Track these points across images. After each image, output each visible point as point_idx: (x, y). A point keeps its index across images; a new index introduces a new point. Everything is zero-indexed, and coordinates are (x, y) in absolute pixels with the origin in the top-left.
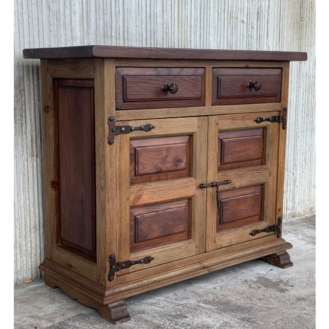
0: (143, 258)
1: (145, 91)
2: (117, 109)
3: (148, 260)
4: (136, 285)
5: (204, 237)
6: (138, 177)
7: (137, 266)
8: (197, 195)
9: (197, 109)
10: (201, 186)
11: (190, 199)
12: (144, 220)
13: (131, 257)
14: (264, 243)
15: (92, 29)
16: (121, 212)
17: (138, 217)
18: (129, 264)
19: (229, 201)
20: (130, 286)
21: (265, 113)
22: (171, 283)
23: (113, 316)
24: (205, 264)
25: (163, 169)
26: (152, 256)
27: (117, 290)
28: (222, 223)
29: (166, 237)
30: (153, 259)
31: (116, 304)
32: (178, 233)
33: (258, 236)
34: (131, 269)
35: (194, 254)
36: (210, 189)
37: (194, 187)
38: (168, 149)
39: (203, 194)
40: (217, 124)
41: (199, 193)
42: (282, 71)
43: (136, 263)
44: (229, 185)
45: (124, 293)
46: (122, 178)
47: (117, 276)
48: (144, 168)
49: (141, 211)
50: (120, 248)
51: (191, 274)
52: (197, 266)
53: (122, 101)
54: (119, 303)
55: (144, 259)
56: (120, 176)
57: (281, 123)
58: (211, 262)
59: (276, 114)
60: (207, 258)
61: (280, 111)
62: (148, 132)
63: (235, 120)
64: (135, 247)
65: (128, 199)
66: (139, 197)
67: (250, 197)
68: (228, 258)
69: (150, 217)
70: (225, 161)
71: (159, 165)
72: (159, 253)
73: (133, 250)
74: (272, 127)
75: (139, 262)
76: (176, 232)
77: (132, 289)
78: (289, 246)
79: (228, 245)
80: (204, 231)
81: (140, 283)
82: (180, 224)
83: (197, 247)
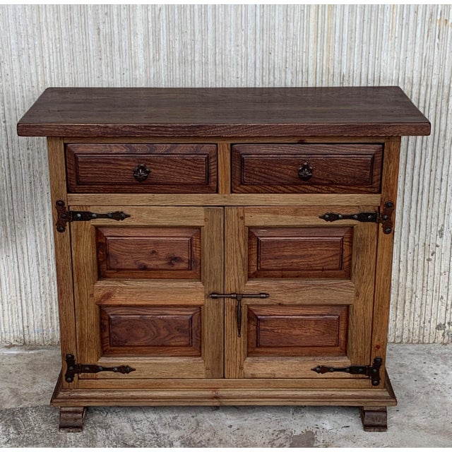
0: (117, 365)
1: (108, 173)
2: (69, 191)
3: (125, 369)
4: (103, 394)
5: (221, 359)
6: (112, 271)
7: (108, 373)
8: (206, 305)
9: (203, 197)
11: (200, 307)
12: (120, 322)
13: (99, 361)
15: (163, 53)
16: (82, 309)
17: (111, 317)
18: (95, 369)
20: (94, 394)
23: (62, 422)
24: (221, 393)
25: (149, 267)
26: (133, 366)
27: (76, 394)
28: (256, 347)
29: (159, 347)
30: (134, 370)
31: (71, 409)
34: (100, 374)
35: (202, 376)
37: (201, 295)
38: (156, 243)
39: (218, 305)
40: (242, 218)
41: (210, 303)
42: (383, 147)
43: (105, 369)
44: (268, 300)
45: (81, 400)
46: (82, 270)
47: (79, 379)
48: (118, 262)
49: (119, 311)
50: (82, 350)
51: (189, 400)
52: (209, 393)
54: (75, 409)
55: (118, 368)
56: (78, 269)
57: (381, 225)
58: (230, 392)
60: (226, 386)
62: (120, 221)
63: (278, 214)
64: (111, 350)
65: (92, 295)
66: (108, 296)
68: (266, 394)
69: (129, 320)
70: (263, 267)
71: (143, 261)
72: (143, 365)
73: (104, 353)
75: (111, 369)
76: (173, 344)
77: (96, 398)
79: (267, 376)
80: (220, 352)
81: (109, 394)
82: (180, 337)
83: (207, 369)
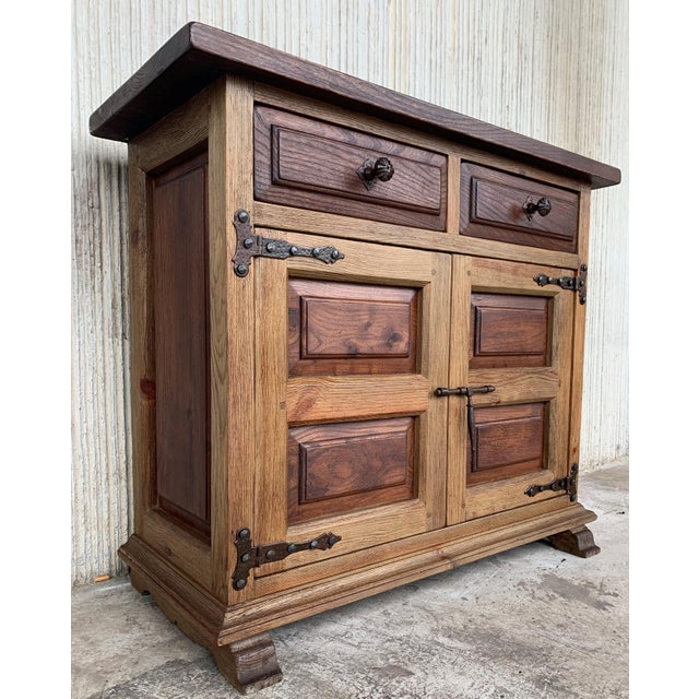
0: (316, 536)
1: (323, 168)
2: (256, 199)
3: (327, 541)
4: (299, 597)
5: (443, 496)
6: (307, 361)
7: (303, 556)
8: (429, 410)
9: (430, 234)
10: (439, 394)
11: (415, 418)
12: (319, 454)
13: (289, 534)
14: (550, 511)
16: (266, 432)
17: (306, 446)
18: (283, 550)
19: (490, 429)
20: (284, 601)
21: (553, 269)
22: (377, 591)
23: (242, 673)
24: (446, 550)
25: (361, 351)
26: (337, 534)
27: (254, 610)
28: (478, 470)
29: (367, 493)
30: (339, 539)
31: (249, 642)
32: (390, 486)
33: (539, 496)
34: (289, 561)
35: (423, 529)
36: (454, 400)
37: (425, 393)
38: (372, 311)
39: (441, 408)
40: (469, 273)
41: (433, 405)
42: (579, 198)
43: (300, 547)
44: (489, 396)
45: (269, 618)
46: (270, 355)
47: (256, 578)
48: (320, 342)
49: (314, 436)
50: (263, 516)
51: (418, 571)
52: (431, 554)
53: (268, 182)
54: (256, 639)
55: (318, 540)
56: (264, 353)
57: (578, 293)
58: (456, 546)
59: (569, 274)
60: (448, 539)
61: (575, 270)
62: (330, 265)
63: (501, 271)
64: (299, 513)
65: (283, 405)
66: (309, 404)
67: (527, 423)
68: (489, 538)
69: (332, 448)
70: (483, 349)
71: (354, 341)
72: (351, 527)
73: (293, 519)
74: (564, 297)
75: (308, 546)
76: (387, 482)
77: (289, 607)
78: (591, 516)
79: (487, 512)
80: (443, 484)
81: (306, 594)
82: (395, 468)
83: (429, 516)
